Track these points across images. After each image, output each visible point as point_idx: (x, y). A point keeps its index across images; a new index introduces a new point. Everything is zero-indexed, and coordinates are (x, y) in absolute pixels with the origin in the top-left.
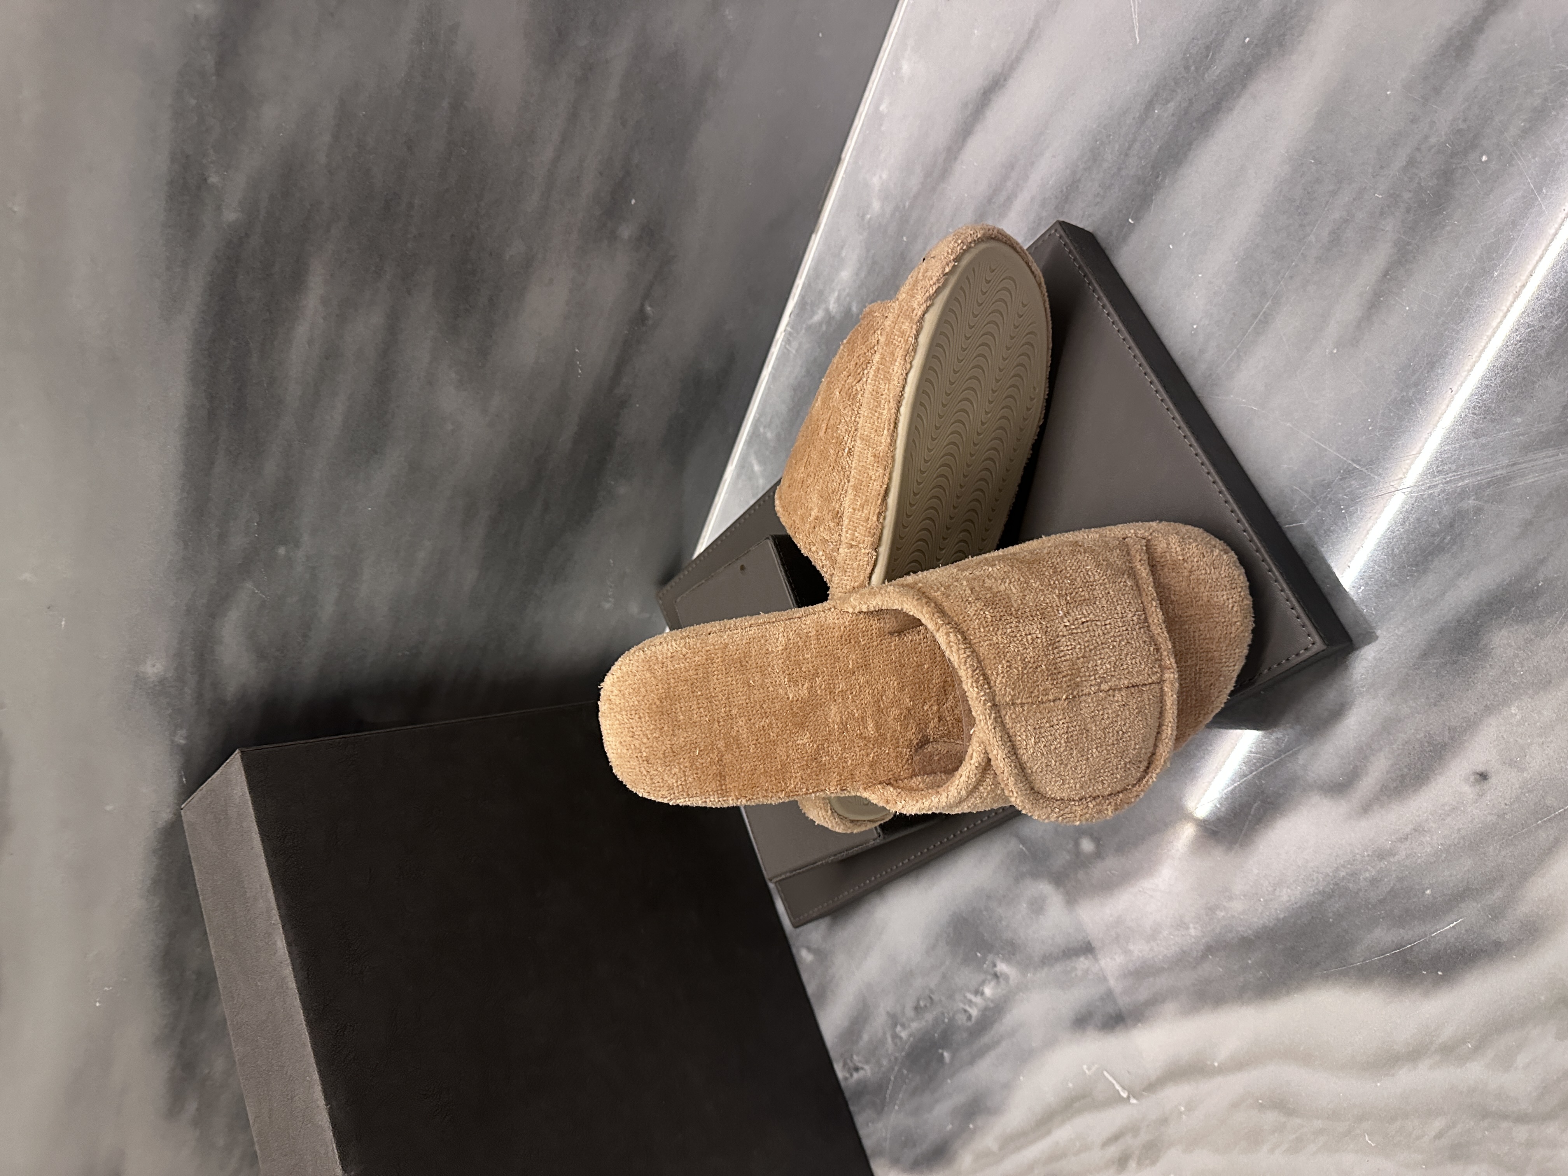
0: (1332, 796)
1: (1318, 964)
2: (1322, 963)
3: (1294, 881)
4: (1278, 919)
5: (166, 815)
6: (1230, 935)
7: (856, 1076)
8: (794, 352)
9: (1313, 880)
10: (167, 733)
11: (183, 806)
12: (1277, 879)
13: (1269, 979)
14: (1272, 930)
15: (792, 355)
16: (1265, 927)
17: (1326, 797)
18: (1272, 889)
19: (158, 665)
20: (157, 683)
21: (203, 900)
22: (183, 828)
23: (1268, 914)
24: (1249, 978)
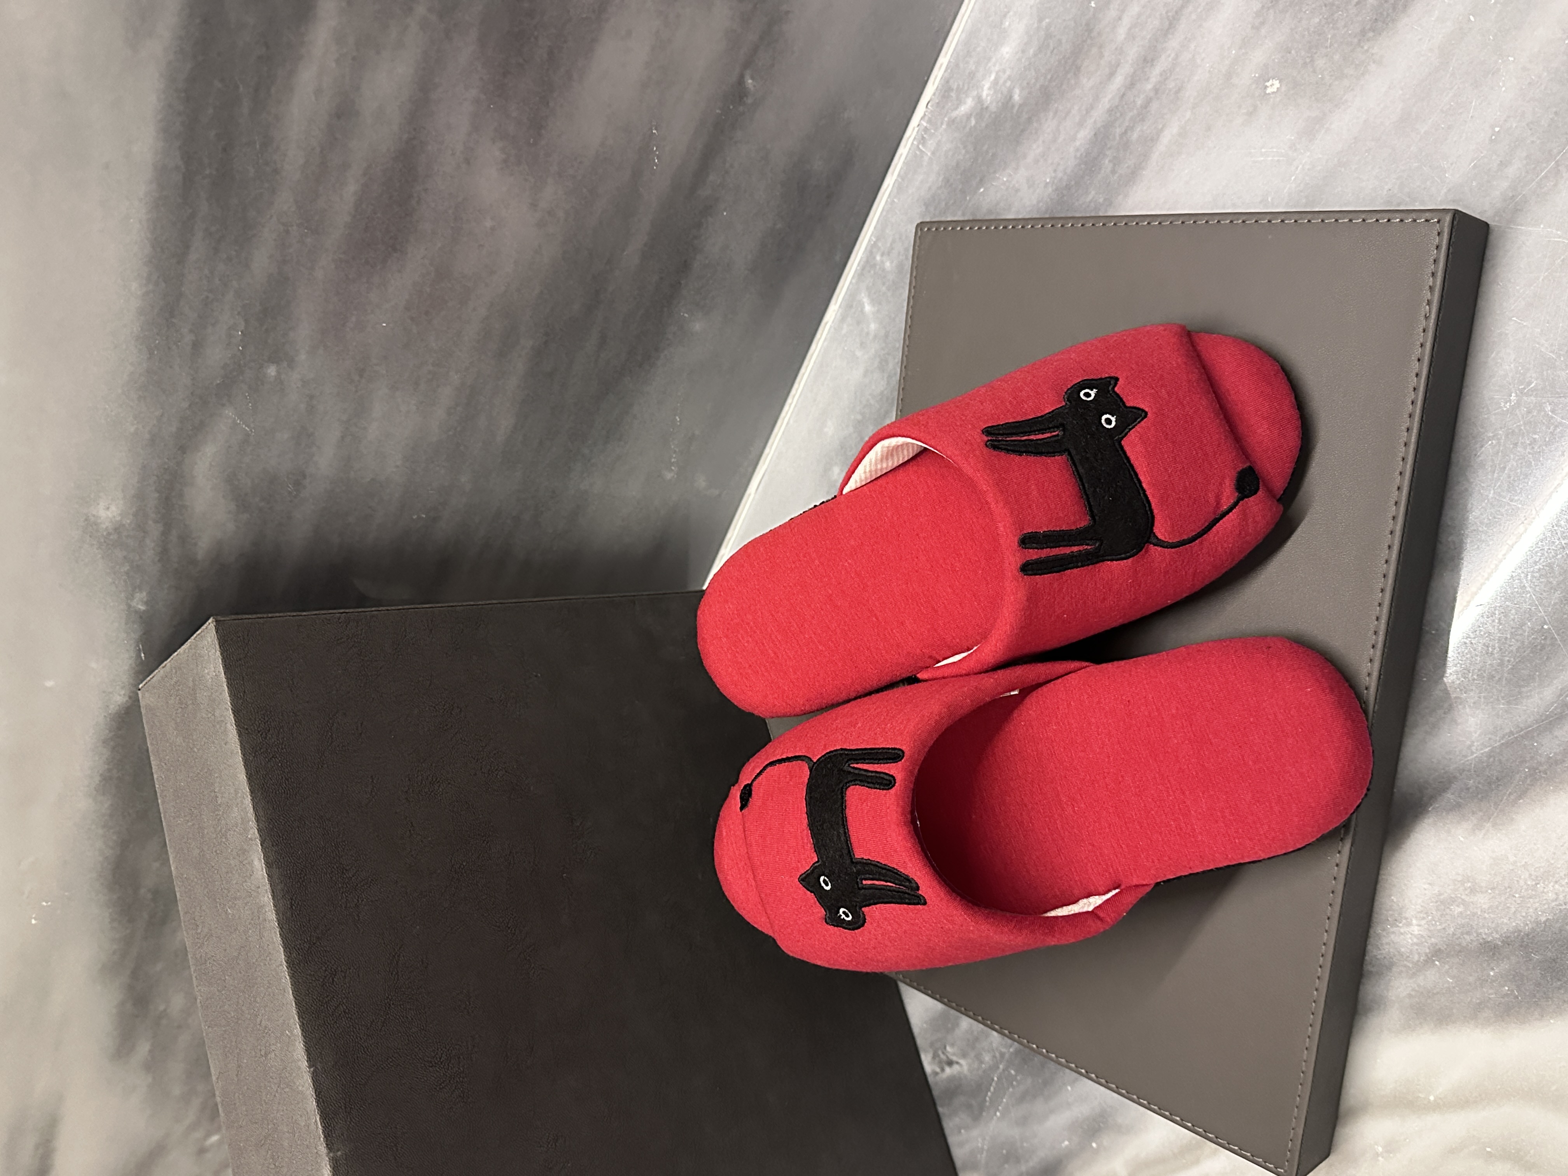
4: (1538, 923)
5: (120, 698)
6: (1467, 937)
7: (948, 1070)
8: (929, 154)
10: (123, 595)
11: (140, 686)
12: (1542, 870)
13: (1516, 998)
14: (1528, 935)
15: (926, 159)
18: (1534, 883)
19: (113, 508)
20: (111, 531)
21: (163, 802)
22: (141, 713)
23: (1524, 914)
24: (1489, 994)
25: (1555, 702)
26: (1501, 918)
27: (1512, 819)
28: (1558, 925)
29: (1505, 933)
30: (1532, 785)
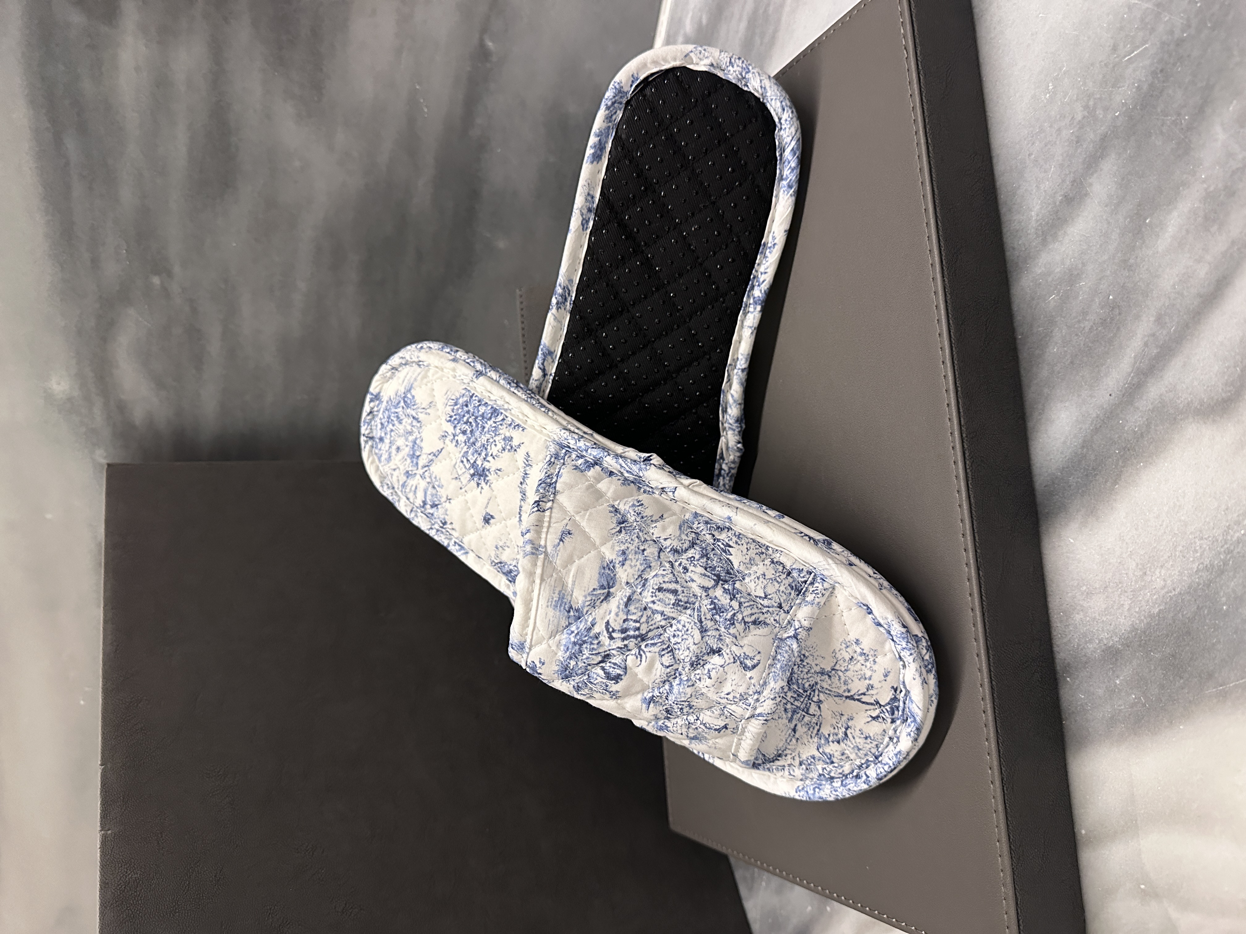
0: (1214, 421)
1: (1210, 676)
2: (1216, 675)
3: (1169, 557)
4: (1152, 616)
6: (1090, 646)
9: (1196, 551)
10: (86, 451)
12: (1147, 557)
13: (1144, 705)
14: (1145, 632)
16: (1134, 629)
17: (1205, 423)
18: (1141, 573)
19: (63, 384)
20: (65, 401)
23: (1137, 610)
24: (1119, 706)
25: (1132, 372)
26: (1117, 618)
27: (1112, 509)
28: (1172, 614)
29: (1123, 634)
30: (1123, 467)
